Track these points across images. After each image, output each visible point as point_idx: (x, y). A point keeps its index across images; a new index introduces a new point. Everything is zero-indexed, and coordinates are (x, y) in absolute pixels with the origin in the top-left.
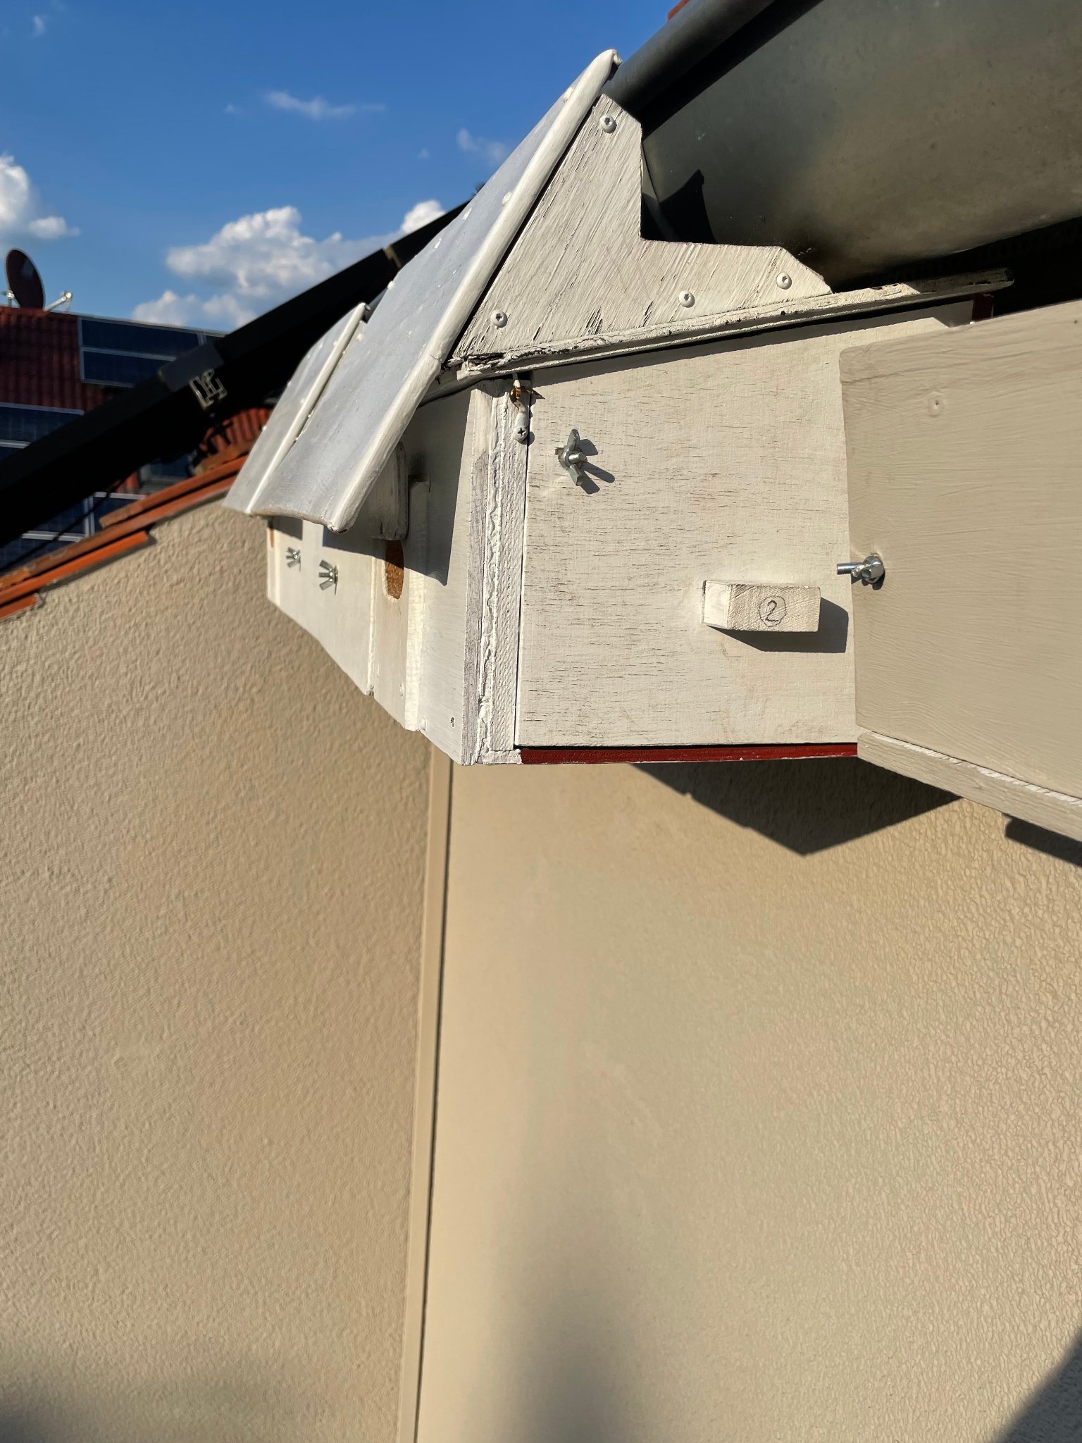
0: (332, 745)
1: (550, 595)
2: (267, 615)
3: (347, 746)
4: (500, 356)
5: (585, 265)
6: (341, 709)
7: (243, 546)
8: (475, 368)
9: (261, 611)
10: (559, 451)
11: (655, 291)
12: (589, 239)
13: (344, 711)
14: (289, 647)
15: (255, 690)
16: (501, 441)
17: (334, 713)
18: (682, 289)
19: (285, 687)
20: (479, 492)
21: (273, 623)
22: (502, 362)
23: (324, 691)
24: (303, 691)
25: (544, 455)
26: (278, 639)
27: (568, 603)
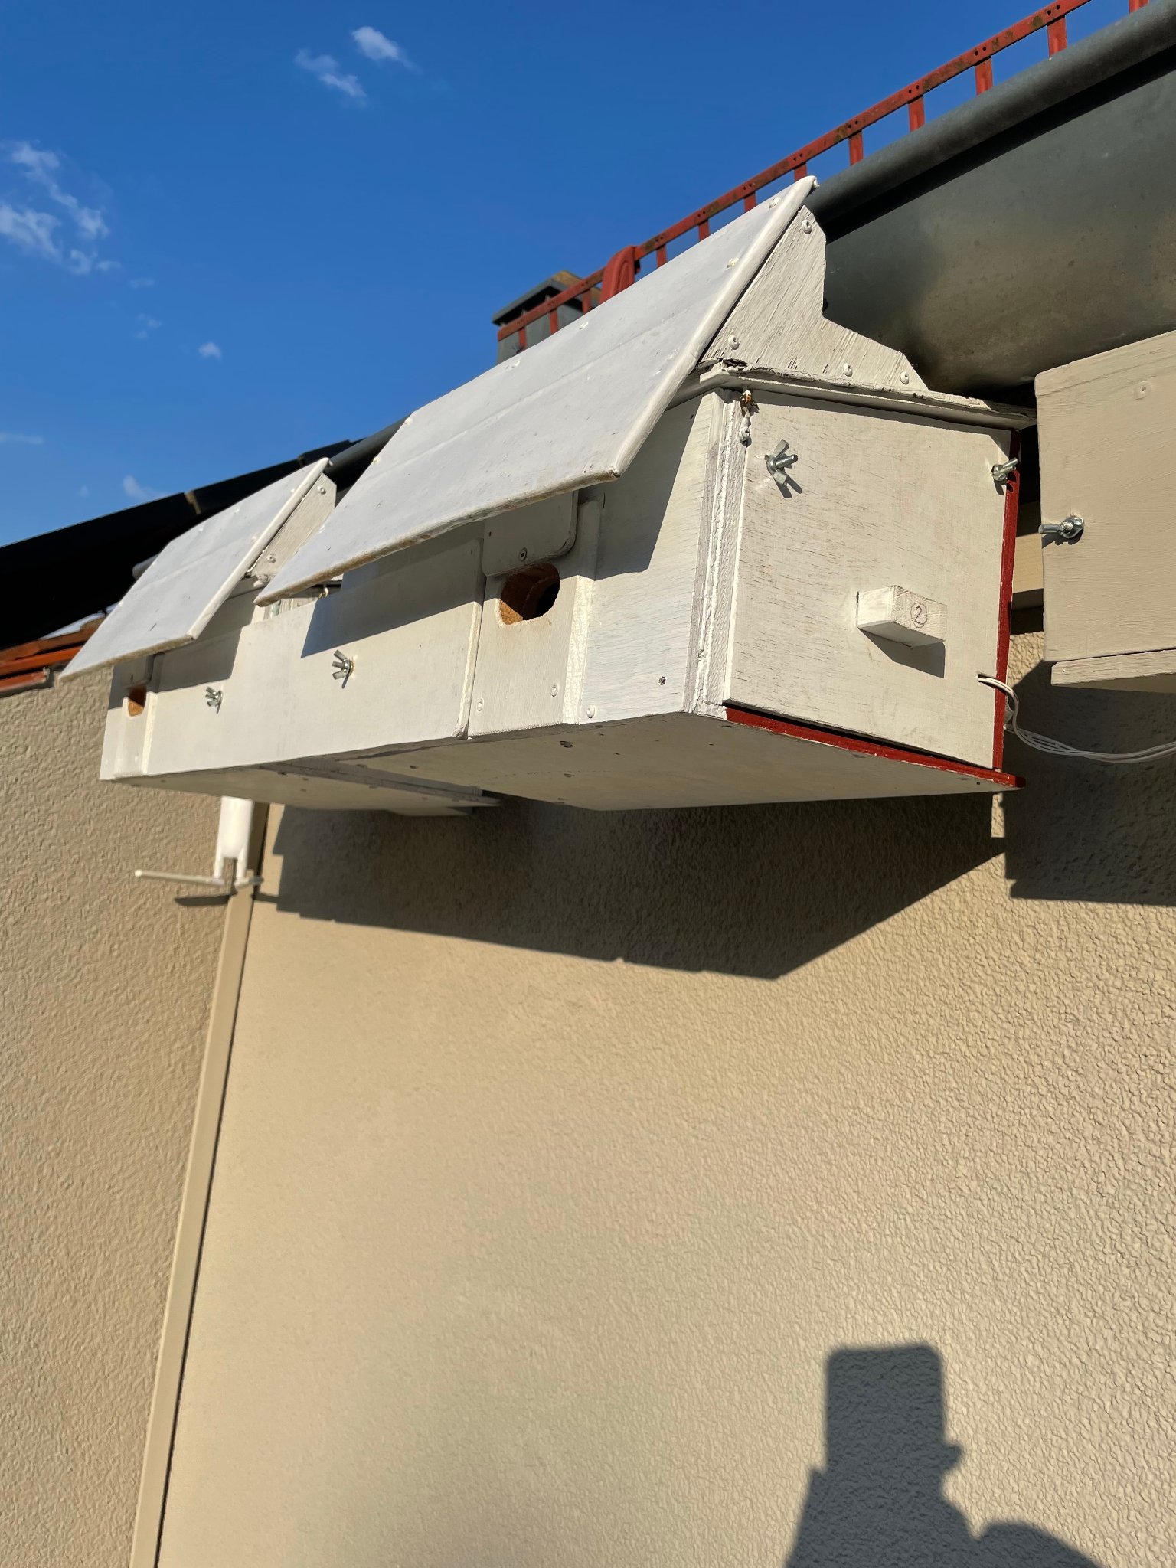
0: (95, 993)
1: (758, 574)
2: (40, 834)
3: (112, 997)
4: (744, 364)
5: (788, 323)
6: (111, 951)
7: (25, 752)
8: (726, 369)
9: (34, 829)
10: (767, 457)
11: (830, 356)
12: (792, 304)
13: (115, 954)
14: (60, 874)
15: (11, 920)
16: (728, 438)
17: (103, 955)
18: (845, 362)
19: (48, 920)
20: (710, 474)
21: (47, 843)
22: (745, 369)
23: (94, 928)
24: (69, 927)
25: (756, 457)
26: (50, 862)
27: (769, 583)
